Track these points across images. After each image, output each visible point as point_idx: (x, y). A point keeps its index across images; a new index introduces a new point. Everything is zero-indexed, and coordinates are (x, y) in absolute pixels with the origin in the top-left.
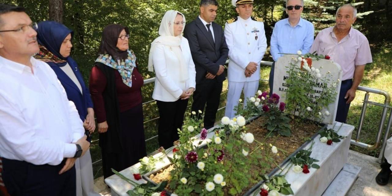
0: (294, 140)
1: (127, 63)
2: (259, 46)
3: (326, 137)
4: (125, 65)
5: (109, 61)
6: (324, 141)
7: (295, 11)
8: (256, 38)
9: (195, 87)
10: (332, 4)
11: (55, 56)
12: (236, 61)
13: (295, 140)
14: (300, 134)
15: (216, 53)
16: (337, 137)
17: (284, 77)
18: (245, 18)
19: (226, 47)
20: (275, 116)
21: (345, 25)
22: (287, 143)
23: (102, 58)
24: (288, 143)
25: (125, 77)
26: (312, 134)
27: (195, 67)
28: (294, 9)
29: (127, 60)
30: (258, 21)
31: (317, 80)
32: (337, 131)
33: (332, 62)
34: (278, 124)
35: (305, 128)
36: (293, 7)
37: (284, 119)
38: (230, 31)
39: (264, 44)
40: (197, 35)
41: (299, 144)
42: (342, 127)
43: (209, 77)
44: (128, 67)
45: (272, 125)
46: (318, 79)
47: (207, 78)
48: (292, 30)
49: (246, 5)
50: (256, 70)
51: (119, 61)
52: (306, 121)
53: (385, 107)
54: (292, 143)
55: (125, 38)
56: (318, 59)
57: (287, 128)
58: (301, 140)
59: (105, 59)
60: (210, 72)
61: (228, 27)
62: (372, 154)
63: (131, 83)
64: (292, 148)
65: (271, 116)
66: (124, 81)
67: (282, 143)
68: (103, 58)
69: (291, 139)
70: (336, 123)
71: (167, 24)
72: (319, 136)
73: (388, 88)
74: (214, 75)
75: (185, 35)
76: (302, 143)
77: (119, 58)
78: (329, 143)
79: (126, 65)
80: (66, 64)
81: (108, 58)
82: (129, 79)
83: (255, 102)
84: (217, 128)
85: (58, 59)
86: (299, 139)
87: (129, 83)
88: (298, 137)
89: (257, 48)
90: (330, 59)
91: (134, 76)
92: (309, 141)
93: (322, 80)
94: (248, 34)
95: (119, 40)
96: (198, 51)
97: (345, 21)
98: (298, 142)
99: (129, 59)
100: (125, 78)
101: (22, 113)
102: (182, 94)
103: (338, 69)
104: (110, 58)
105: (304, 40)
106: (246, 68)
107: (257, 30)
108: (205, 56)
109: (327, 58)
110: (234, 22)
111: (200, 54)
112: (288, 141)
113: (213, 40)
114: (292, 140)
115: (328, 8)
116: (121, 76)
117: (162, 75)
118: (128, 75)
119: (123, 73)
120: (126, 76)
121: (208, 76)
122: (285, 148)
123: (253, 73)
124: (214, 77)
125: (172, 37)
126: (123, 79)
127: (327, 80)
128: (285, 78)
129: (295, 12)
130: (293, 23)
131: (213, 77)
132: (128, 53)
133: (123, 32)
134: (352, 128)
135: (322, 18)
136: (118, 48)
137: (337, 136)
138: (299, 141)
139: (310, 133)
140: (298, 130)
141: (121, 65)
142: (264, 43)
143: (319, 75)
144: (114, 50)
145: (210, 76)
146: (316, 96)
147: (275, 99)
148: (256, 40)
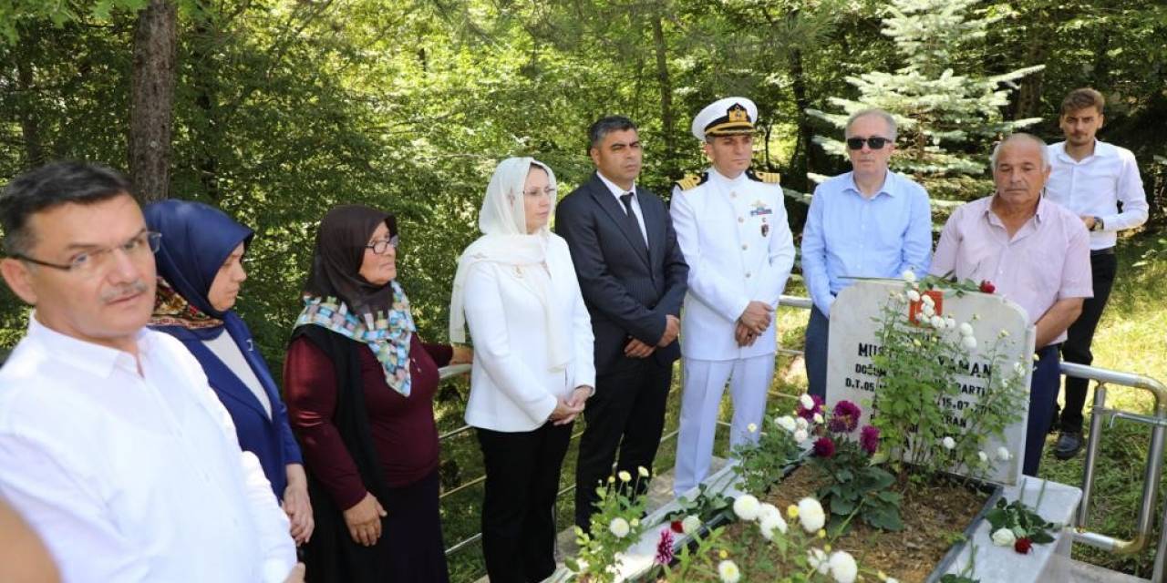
0: (912, 540)
1: (394, 322)
2: (773, 254)
3: (1007, 527)
4: (389, 329)
5: (339, 319)
6: (1004, 543)
7: (869, 152)
8: (764, 230)
9: (592, 383)
10: (953, 122)
11: (193, 305)
12: (710, 300)
13: (916, 542)
14: (927, 519)
15: (653, 280)
16: (1039, 528)
17: (860, 345)
18: (728, 173)
19: (681, 261)
20: (851, 468)
21: (1025, 190)
22: (894, 552)
23: (318, 311)
24: (898, 552)
25: (392, 365)
26: (962, 518)
27: (592, 322)
28: (866, 147)
29: (393, 314)
30: (767, 182)
31: (966, 355)
32: (1034, 505)
33: (1002, 302)
34: (861, 493)
35: (936, 501)
36: (864, 140)
37: (877, 478)
38: (689, 211)
39: (786, 248)
40: (596, 228)
41: (931, 555)
42: (1045, 493)
43: (634, 352)
44: (397, 332)
45: (843, 496)
46: (968, 352)
47: (628, 355)
48: (867, 207)
49: (734, 138)
50: (767, 325)
51: (368, 317)
52: (940, 479)
53: (1158, 424)
54: (910, 553)
55: (386, 246)
56: (960, 294)
57: (888, 505)
58: (936, 540)
59: (329, 313)
60: (637, 338)
61: (681, 200)
62: (1127, 567)
63: (410, 382)
64: (913, 568)
65: (839, 470)
66: (390, 379)
67: (880, 551)
68: (322, 311)
69: (904, 541)
70: (1025, 480)
71: (504, 196)
72: (986, 525)
73: (1133, 358)
74: (652, 346)
75: (560, 229)
76: (939, 550)
77: (367, 307)
78: (1022, 547)
79: (392, 327)
80: (221, 332)
81: (337, 311)
82: (403, 371)
83: (796, 430)
84: (674, 513)
85: (200, 316)
86: (928, 536)
87: (402, 384)
88: (921, 529)
89: (767, 261)
90: (995, 292)
91: (414, 360)
92: (960, 544)
93: (985, 358)
94: (741, 220)
95: (368, 253)
96: (603, 275)
97: (1024, 179)
98: (927, 548)
99: (398, 309)
100: (392, 370)
101: (107, 505)
102: (556, 409)
103: (1023, 322)
104: (343, 309)
105: (904, 235)
106: (740, 318)
107: (766, 208)
108: (624, 291)
109: (987, 289)
110: (698, 184)
111: (609, 285)
112: (897, 546)
113: (645, 243)
114: (909, 540)
115: (946, 135)
116: (380, 364)
117: (497, 352)
118: (398, 360)
119: (385, 354)
120: (394, 361)
121: (632, 349)
122: (892, 568)
123: (760, 335)
124: (651, 351)
125: (518, 235)
126: (386, 372)
127: (1001, 356)
128: (863, 350)
129: (869, 157)
130: (868, 187)
131: (647, 351)
132: (394, 290)
133: (381, 230)
134: (1076, 494)
135: (928, 163)
136: (362, 279)
137: (1039, 525)
138: (928, 545)
139: (956, 517)
140: (918, 509)
141: (375, 329)
142: (785, 245)
143: (971, 341)
144: (353, 285)
145: (639, 349)
146: (960, 402)
147: (849, 416)
148: (764, 235)
